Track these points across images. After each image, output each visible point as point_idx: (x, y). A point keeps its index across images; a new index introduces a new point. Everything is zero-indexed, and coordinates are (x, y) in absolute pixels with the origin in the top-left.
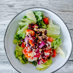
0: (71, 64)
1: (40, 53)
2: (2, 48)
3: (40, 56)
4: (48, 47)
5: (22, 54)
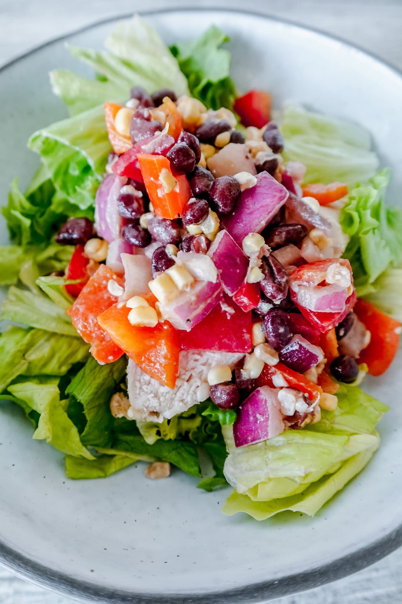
1: (254, 275)
3: (259, 332)
5: (60, 367)
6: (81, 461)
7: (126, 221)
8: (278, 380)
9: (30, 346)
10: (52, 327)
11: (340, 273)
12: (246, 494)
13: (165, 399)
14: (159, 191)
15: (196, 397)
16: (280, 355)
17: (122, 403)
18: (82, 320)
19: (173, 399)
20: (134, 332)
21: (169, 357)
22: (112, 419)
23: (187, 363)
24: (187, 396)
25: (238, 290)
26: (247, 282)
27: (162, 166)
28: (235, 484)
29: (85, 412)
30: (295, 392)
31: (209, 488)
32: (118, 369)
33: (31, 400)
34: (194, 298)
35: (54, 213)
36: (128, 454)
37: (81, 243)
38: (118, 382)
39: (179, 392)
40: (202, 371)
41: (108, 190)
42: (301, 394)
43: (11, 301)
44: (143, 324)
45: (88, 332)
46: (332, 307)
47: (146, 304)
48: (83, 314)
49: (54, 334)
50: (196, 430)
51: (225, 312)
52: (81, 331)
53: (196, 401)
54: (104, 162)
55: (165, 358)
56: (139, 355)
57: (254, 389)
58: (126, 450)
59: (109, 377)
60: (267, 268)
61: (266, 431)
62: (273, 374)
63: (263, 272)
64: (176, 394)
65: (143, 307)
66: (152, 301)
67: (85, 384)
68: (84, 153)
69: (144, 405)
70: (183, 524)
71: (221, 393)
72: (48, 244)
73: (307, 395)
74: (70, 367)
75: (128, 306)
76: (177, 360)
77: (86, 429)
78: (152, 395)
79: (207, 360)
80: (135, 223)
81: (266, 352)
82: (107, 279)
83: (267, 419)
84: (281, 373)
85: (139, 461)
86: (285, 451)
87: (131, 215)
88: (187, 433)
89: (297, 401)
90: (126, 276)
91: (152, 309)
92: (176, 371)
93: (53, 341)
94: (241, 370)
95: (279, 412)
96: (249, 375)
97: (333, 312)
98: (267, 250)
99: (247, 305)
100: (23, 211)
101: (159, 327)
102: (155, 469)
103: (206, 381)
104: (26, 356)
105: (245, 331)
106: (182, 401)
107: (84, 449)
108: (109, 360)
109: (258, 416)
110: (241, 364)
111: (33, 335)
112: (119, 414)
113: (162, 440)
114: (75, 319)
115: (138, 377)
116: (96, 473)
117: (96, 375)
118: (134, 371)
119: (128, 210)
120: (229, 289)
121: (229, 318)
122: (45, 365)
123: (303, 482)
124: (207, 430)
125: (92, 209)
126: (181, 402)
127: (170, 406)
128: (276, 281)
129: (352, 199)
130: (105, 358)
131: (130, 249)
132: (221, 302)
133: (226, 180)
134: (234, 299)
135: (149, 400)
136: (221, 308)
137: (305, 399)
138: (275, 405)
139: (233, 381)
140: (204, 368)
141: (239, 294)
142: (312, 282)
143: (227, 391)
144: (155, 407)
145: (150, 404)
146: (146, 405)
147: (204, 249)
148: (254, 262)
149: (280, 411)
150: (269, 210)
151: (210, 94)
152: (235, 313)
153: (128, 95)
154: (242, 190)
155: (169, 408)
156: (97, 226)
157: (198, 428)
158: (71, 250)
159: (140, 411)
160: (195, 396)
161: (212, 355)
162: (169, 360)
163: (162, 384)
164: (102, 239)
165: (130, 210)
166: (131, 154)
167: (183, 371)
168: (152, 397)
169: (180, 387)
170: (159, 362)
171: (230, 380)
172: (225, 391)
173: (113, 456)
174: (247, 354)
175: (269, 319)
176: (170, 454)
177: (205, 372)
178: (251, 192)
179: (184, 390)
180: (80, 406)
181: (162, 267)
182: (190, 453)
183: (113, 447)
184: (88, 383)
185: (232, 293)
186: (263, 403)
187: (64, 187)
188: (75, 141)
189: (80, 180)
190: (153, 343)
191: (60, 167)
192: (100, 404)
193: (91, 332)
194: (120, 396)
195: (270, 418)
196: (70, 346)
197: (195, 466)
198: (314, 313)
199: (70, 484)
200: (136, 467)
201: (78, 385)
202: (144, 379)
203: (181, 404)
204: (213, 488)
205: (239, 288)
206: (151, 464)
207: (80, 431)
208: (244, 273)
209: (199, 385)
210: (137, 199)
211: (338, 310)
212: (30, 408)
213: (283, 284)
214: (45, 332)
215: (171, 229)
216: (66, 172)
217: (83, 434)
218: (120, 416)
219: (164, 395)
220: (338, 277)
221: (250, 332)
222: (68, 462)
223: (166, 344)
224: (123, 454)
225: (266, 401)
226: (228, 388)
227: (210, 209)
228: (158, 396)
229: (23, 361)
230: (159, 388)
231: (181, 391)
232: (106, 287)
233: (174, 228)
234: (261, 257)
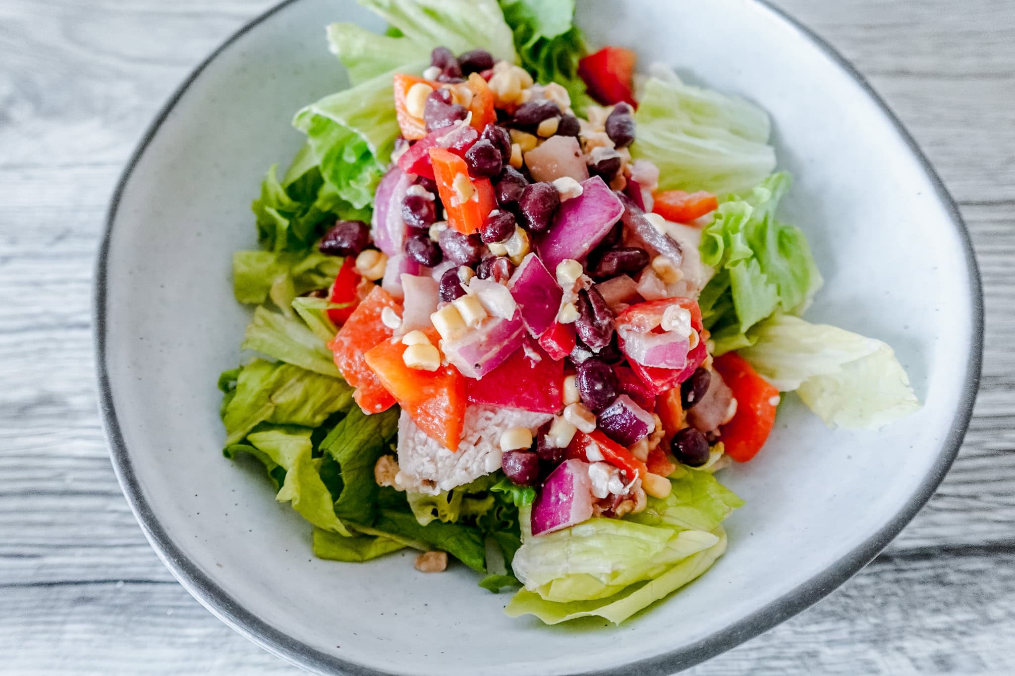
0: (991, 598)
1: (567, 313)
2: (78, 402)
3: (571, 388)
4: (658, 262)
5: (314, 415)
6: (333, 536)
7: (411, 231)
8: (593, 451)
9: (278, 385)
10: (308, 363)
11: (678, 318)
12: (536, 592)
13: (445, 465)
14: (452, 199)
15: (484, 466)
16: (599, 421)
17: (391, 469)
18: (347, 357)
19: (454, 466)
20: (410, 376)
21: (451, 410)
22: (377, 488)
23: (477, 421)
24: (473, 464)
25: (546, 331)
26: (558, 322)
27: (458, 169)
28: (524, 579)
29: (343, 474)
30: (608, 467)
31: (495, 588)
32: (388, 424)
33: (277, 452)
34: (484, 338)
35: (319, 211)
36: (394, 537)
37: (351, 254)
38: (386, 441)
39: (462, 457)
40: (495, 434)
41: (392, 189)
42: (617, 471)
43: (257, 326)
44: (421, 366)
45: (352, 372)
46: (668, 361)
47: (426, 341)
48: (348, 349)
49: (308, 373)
50: (485, 514)
51: (529, 358)
52: (345, 371)
53: (484, 471)
54: (390, 147)
55: (446, 412)
56: (414, 406)
57: (560, 461)
58: (392, 532)
59: (375, 433)
60: (584, 305)
61: (568, 514)
62: (587, 444)
63: (579, 310)
64: (459, 460)
65: (423, 345)
66: (435, 338)
67: (344, 439)
68: (364, 137)
69: (416, 471)
70: (456, 624)
71: (515, 462)
72: (309, 252)
73: (624, 472)
74: (327, 416)
75: (404, 342)
76: (462, 416)
77: (342, 495)
78: (428, 459)
79: (503, 420)
80: (422, 234)
81: (579, 414)
82: (382, 306)
83: (571, 498)
84: (596, 443)
85: (408, 548)
86: (592, 543)
87: (419, 223)
88: (474, 516)
89: (610, 478)
90: (405, 304)
91: (434, 348)
92: (460, 429)
93: (307, 381)
94: (545, 435)
95: (588, 493)
96: (555, 441)
97: (670, 368)
98: (586, 282)
99: (557, 351)
100: (281, 208)
101: (441, 371)
102: (427, 559)
103: (498, 447)
104: (273, 397)
105: (552, 384)
106: (466, 469)
107: (338, 521)
108: (376, 409)
109: (561, 495)
110: (546, 428)
111: (282, 372)
112: (385, 481)
113: (438, 521)
114: (338, 355)
115: (412, 435)
116: (350, 554)
117: (360, 430)
118: (407, 426)
119: (414, 217)
120: (533, 329)
121: (533, 367)
122: (295, 411)
123: (610, 583)
124: (500, 515)
125: (369, 209)
126: (464, 471)
127: (449, 474)
128: (595, 323)
129: (718, 217)
130: (371, 406)
131: (414, 268)
132: (524, 346)
133: (540, 188)
134: (540, 343)
135: (423, 464)
136: (524, 353)
137: (621, 477)
138: (584, 483)
139: (533, 449)
140: (497, 429)
141: (546, 337)
142: (644, 326)
143: (523, 460)
144: (431, 474)
145: (424, 469)
146: (419, 470)
147: (506, 276)
148: (569, 298)
149: (591, 492)
150: (595, 230)
151: (544, 53)
152: (541, 361)
153: (428, 60)
154: (563, 200)
155: (449, 478)
156: (375, 234)
157: (488, 512)
158: (339, 262)
159: (411, 478)
160: (482, 464)
161: (510, 413)
162: (451, 414)
163: (441, 446)
164: (379, 250)
165: (418, 217)
166: (423, 147)
167: (470, 432)
168: (428, 461)
169: (465, 451)
170: (439, 417)
171: (530, 447)
172: (520, 460)
173: (374, 537)
174: (555, 416)
175: (583, 372)
176: (448, 540)
177: (498, 435)
178: (575, 203)
179: (470, 455)
180: (336, 466)
181: (452, 295)
182: (474, 541)
183: (373, 526)
184: (349, 437)
185: (538, 334)
186: (569, 479)
187: (335, 177)
188: (354, 120)
189: (356, 169)
190: (432, 391)
191: (332, 151)
192: (360, 467)
193: (356, 372)
194: (388, 459)
195: (574, 499)
196: (328, 389)
197: (479, 558)
198: (646, 368)
199: (317, 562)
200: (403, 555)
201: (336, 439)
202: (419, 437)
203: (464, 472)
204: (500, 589)
205: (548, 328)
206: (423, 552)
207: (335, 499)
208: (555, 310)
209: (489, 451)
210: (428, 203)
211: (676, 365)
212: (273, 463)
213: (604, 328)
214: (298, 369)
215: (467, 246)
216: (339, 158)
217: (338, 501)
218: (386, 484)
219: (444, 459)
220: (675, 323)
221: (560, 387)
222: (317, 536)
223: (449, 394)
224: (388, 536)
225: (572, 477)
226: (524, 457)
227: (516, 225)
228: (435, 461)
229: (269, 404)
230: (436, 451)
231: (466, 456)
232: (379, 316)
233: (471, 244)
234: (578, 290)
